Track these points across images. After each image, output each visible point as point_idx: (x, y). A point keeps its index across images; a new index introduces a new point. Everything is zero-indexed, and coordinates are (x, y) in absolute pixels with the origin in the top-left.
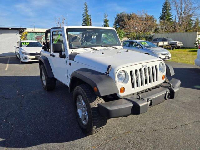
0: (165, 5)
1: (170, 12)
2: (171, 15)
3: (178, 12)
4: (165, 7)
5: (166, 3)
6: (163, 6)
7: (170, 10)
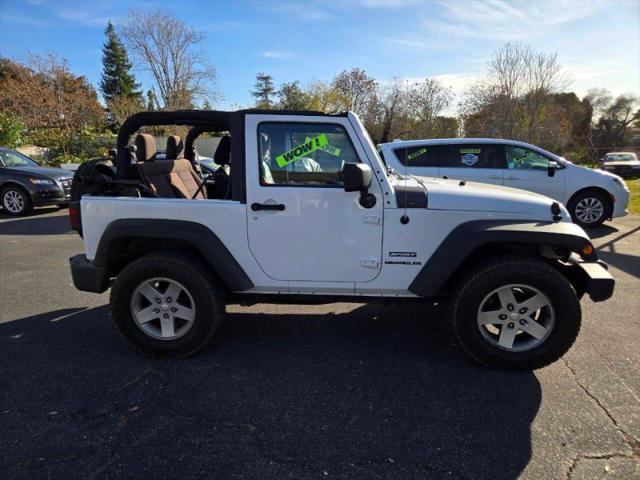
0: (111, 51)
1: (129, 73)
2: (136, 82)
3: (158, 78)
4: (112, 54)
5: (112, 45)
6: (106, 53)
7: (129, 67)
